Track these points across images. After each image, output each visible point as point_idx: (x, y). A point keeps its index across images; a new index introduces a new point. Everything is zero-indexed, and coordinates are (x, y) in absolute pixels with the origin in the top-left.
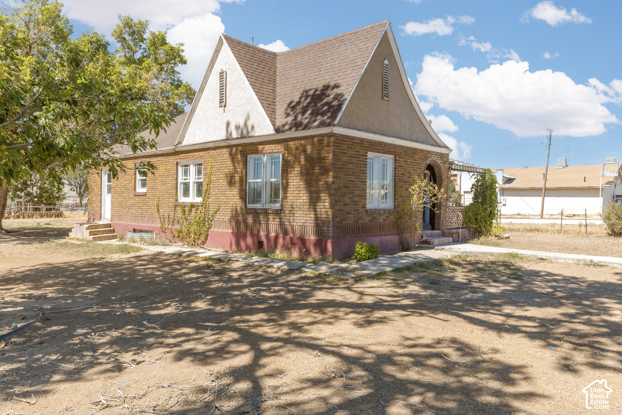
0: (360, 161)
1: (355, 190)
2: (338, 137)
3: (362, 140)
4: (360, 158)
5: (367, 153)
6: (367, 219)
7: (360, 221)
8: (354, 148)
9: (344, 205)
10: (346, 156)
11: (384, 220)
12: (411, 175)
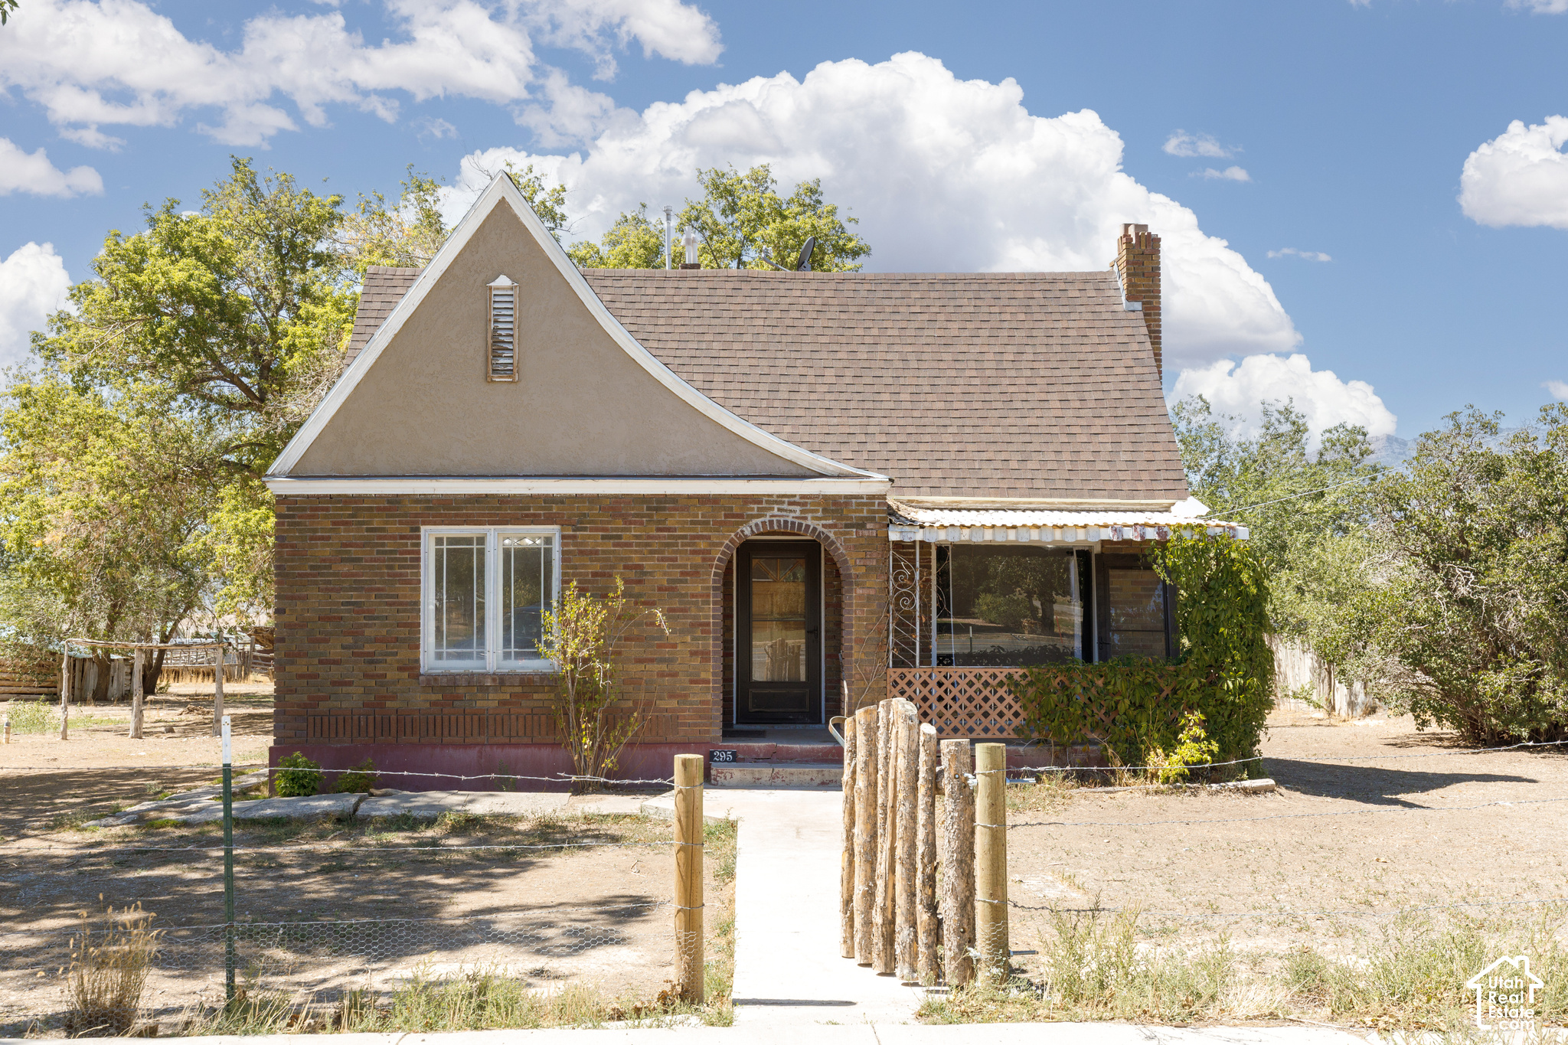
0: (385, 552)
1: (366, 625)
2: (296, 502)
3: (395, 500)
4: (383, 545)
5: (418, 530)
6: (420, 700)
7: (389, 704)
8: (363, 523)
9: (321, 662)
10: (331, 545)
11: (502, 703)
12: (646, 573)
